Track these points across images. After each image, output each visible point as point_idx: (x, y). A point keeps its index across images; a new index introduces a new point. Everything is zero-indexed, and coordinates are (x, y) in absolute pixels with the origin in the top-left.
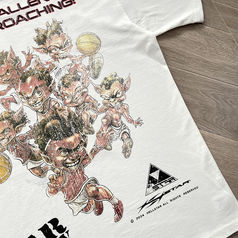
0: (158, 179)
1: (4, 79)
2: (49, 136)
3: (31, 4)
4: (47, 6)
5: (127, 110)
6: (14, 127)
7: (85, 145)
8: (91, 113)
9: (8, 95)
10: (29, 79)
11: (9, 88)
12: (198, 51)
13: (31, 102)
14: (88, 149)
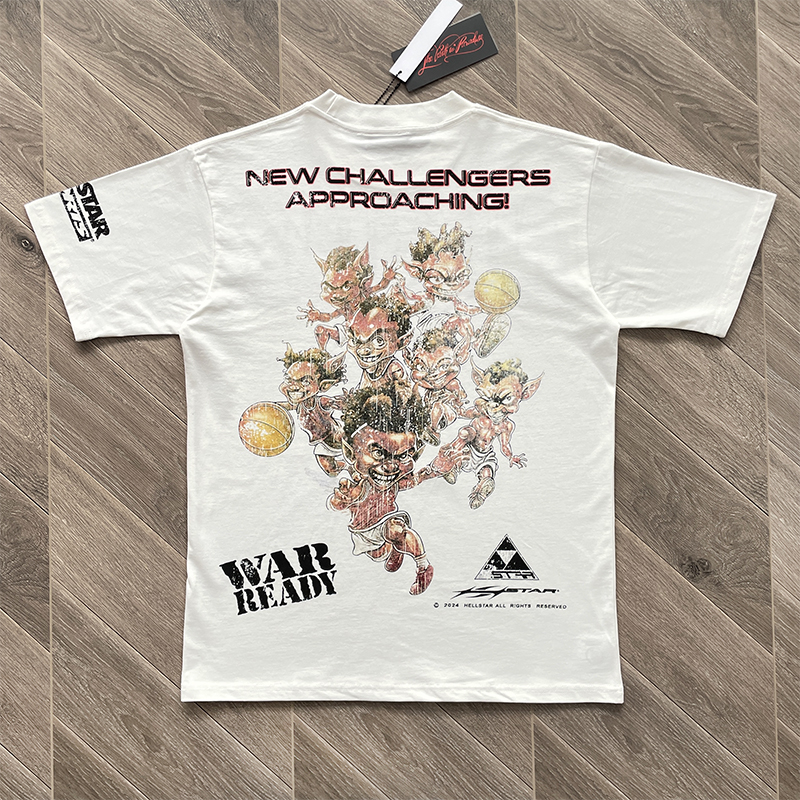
0: (507, 564)
1: (334, 295)
2: (366, 418)
3: (432, 180)
4: (458, 195)
5: (509, 431)
6: (320, 379)
7: (416, 457)
8: (449, 410)
9: (330, 325)
10: (374, 312)
11: (337, 313)
12: (686, 386)
13: (362, 351)
14: (418, 466)
